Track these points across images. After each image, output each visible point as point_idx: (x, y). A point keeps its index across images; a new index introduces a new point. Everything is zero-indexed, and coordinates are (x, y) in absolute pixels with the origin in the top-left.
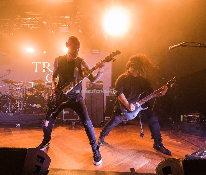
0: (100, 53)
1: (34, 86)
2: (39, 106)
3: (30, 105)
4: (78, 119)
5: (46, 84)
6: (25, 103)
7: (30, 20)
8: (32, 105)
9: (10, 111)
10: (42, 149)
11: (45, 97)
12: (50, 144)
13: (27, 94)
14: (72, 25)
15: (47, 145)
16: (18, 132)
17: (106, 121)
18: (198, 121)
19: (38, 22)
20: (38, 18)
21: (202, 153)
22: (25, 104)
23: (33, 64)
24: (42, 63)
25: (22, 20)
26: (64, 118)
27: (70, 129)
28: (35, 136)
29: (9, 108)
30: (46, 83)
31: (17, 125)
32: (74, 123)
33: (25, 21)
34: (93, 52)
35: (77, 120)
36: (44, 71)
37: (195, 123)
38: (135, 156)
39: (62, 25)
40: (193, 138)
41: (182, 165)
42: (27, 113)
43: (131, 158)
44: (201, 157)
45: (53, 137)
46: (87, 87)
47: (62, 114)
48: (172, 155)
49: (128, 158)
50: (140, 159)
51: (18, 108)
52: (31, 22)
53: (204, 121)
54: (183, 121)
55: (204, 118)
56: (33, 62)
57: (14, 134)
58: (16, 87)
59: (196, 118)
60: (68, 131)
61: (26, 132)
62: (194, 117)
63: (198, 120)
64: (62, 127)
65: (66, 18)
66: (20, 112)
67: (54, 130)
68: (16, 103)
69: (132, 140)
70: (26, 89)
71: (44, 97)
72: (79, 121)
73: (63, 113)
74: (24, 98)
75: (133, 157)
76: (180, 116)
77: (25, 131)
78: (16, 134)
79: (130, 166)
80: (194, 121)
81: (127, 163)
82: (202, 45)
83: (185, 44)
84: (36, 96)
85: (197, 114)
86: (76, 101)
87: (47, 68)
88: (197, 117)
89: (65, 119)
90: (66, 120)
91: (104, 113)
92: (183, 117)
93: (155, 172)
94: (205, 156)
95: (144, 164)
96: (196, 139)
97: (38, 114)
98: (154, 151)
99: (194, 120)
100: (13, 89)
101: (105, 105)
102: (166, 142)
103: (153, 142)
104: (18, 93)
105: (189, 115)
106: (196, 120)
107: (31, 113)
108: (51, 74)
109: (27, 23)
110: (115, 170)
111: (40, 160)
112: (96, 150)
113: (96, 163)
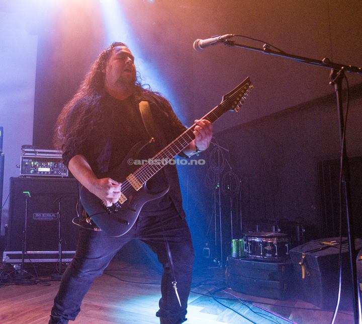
37: (267, 262)
53: (287, 253)
54: (238, 257)
55: (287, 245)
59: (269, 248)
62: (263, 243)
63: (272, 252)
76: (231, 242)
80: (264, 255)
82: (271, 48)
83: (231, 40)
85: (272, 234)
88: (272, 244)
92: (238, 245)
99: (265, 252)
101: (6, 206)
105: (251, 237)
106: (269, 253)
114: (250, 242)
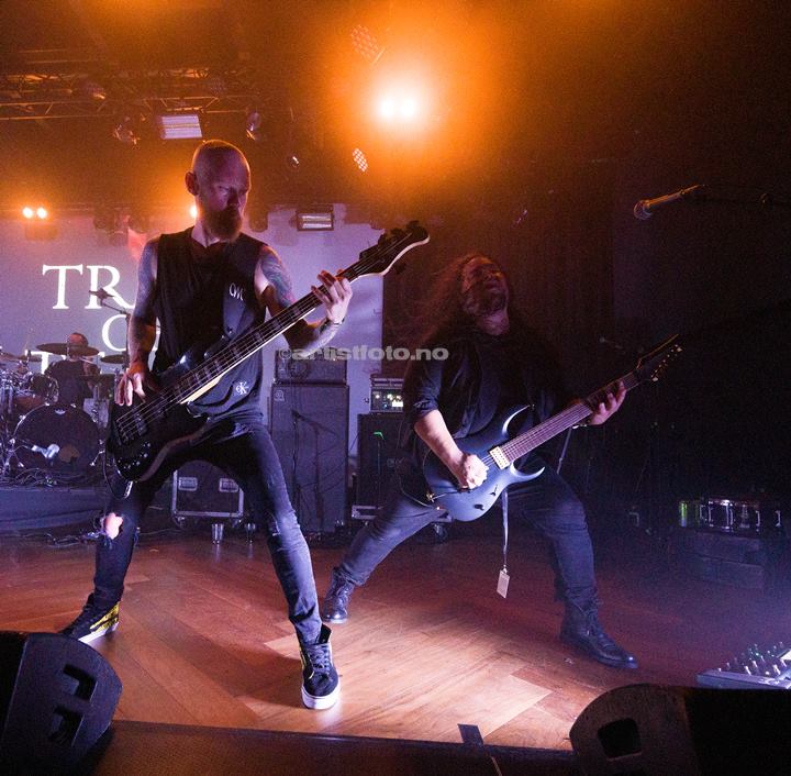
0: (332, 229)
1: (50, 366)
2: (69, 453)
3: (35, 448)
4: (236, 510)
5: (102, 360)
6: (13, 441)
7: (38, 86)
8: (41, 450)
10: (86, 640)
12: (117, 616)
14: (214, 107)
15: (104, 623)
17: (360, 522)
18: (753, 528)
19: (70, 91)
20: (73, 75)
22: (10, 446)
23: (47, 272)
24: (85, 268)
25: (1, 83)
26: (179, 508)
30: (102, 354)
32: (218, 531)
33: (16, 87)
34: (305, 226)
35: (234, 515)
36: (94, 303)
37: (742, 535)
38: (484, 672)
42: (22, 481)
43: (463, 682)
44: (767, 682)
45: (131, 588)
46: (277, 375)
47: (171, 489)
49: (450, 682)
50: (503, 687)
52: (42, 90)
53: (778, 524)
54: (689, 527)
55: (778, 512)
56: (48, 264)
59: (745, 515)
61: (17, 565)
62: (734, 507)
63: (752, 520)
64: (168, 544)
65: (192, 76)
70: (16, 382)
71: (92, 414)
72: (240, 518)
73: (175, 484)
74: (9, 417)
75: (473, 678)
77: (12, 559)
79: (459, 717)
80: (736, 525)
81: (445, 705)
84: (60, 409)
86: (236, 434)
87: (108, 289)
88: (750, 511)
89: (181, 513)
90: (187, 513)
91: (350, 485)
92: (690, 509)
93: (568, 746)
94: (782, 678)
95: (522, 707)
97: (65, 489)
99: (738, 520)
101: (354, 450)
105: (714, 498)
106: (746, 523)
107: (39, 485)
108: (125, 316)
109: (25, 98)
110: (395, 732)
111: (77, 683)
112: (317, 647)
113: (314, 703)
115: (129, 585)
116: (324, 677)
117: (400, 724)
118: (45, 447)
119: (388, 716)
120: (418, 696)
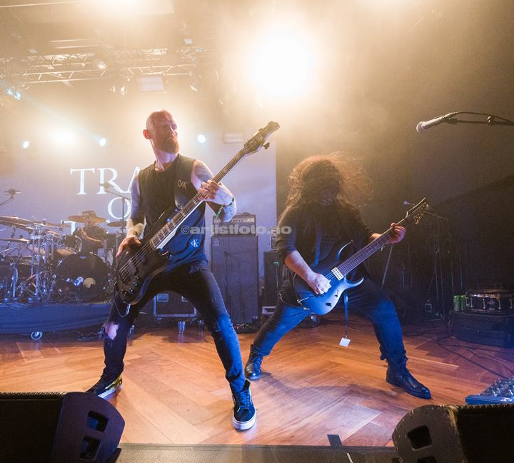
1: (76, 229)
2: (89, 282)
3: (68, 280)
4: (193, 313)
5: (108, 225)
6: (55, 276)
7: (64, 62)
8: (72, 281)
9: (16, 296)
10: (103, 396)
11: (106, 258)
12: (121, 380)
13: (59, 251)
14: (172, 71)
15: (113, 385)
16: (37, 352)
17: (267, 316)
18: (497, 309)
19: (83, 65)
20: (84, 55)
21: (507, 391)
22: (53, 279)
23: (73, 172)
24: (96, 170)
25: (41, 60)
26: (158, 313)
27: (173, 339)
28: (81, 362)
29: (12, 290)
30: (108, 221)
31: (34, 334)
32: (182, 325)
33: (50, 62)
34: (228, 141)
35: (191, 315)
36: (102, 191)
37: (491, 314)
38: (342, 403)
39: (145, 71)
40: (487, 352)
41: (454, 422)
42: (61, 300)
43: (330, 409)
44: (505, 400)
45: (129, 363)
48: (434, 398)
49: (323, 410)
50: (353, 411)
51: (36, 290)
52: (66, 65)
53: (511, 308)
54: (460, 311)
55: (511, 300)
56: (73, 168)
57: (26, 358)
58: (30, 233)
59: (492, 303)
60: (169, 345)
61: (59, 352)
62: (486, 298)
63: (497, 304)
64: (151, 335)
65: (157, 54)
66: (41, 300)
67: (131, 345)
68: (32, 277)
69: (331, 362)
70: (55, 240)
71: (103, 258)
72: (195, 317)
73: (155, 298)
74: (51, 262)
75: (336, 406)
76: (453, 299)
77: (56, 349)
78: (33, 357)
79: (329, 430)
80: (487, 309)
81: (319, 424)
82: (496, 119)
83: (454, 118)
84: (83, 256)
85: (494, 291)
87: (111, 182)
88: (494, 299)
89: (159, 316)
90: (162, 316)
91: (261, 294)
92: (460, 300)
93: (391, 444)
95: (364, 423)
96: (493, 354)
97: (88, 304)
98: (388, 388)
99: (488, 306)
100: (23, 240)
101: (262, 273)
102: (417, 366)
103: (385, 366)
104: (36, 249)
105: (473, 293)
106: (492, 307)
107: (71, 302)
108: (121, 198)
109: (56, 69)
110: (290, 441)
111: (97, 422)
112: (242, 393)
113: (240, 426)
114: (473, 298)
115: (128, 361)
116: (246, 410)
117: (293, 437)
118: (75, 278)
119: (285, 432)
120: (303, 419)
